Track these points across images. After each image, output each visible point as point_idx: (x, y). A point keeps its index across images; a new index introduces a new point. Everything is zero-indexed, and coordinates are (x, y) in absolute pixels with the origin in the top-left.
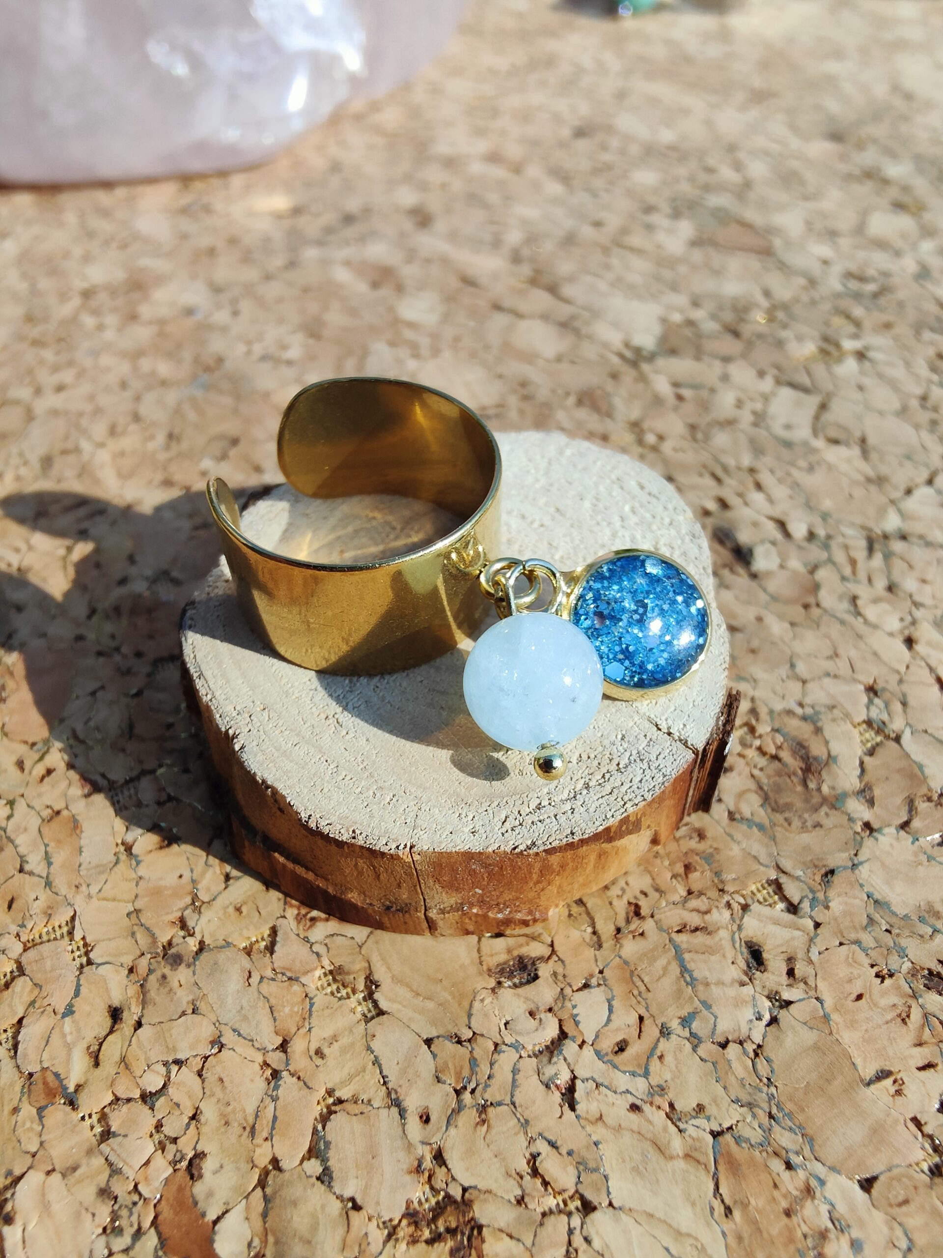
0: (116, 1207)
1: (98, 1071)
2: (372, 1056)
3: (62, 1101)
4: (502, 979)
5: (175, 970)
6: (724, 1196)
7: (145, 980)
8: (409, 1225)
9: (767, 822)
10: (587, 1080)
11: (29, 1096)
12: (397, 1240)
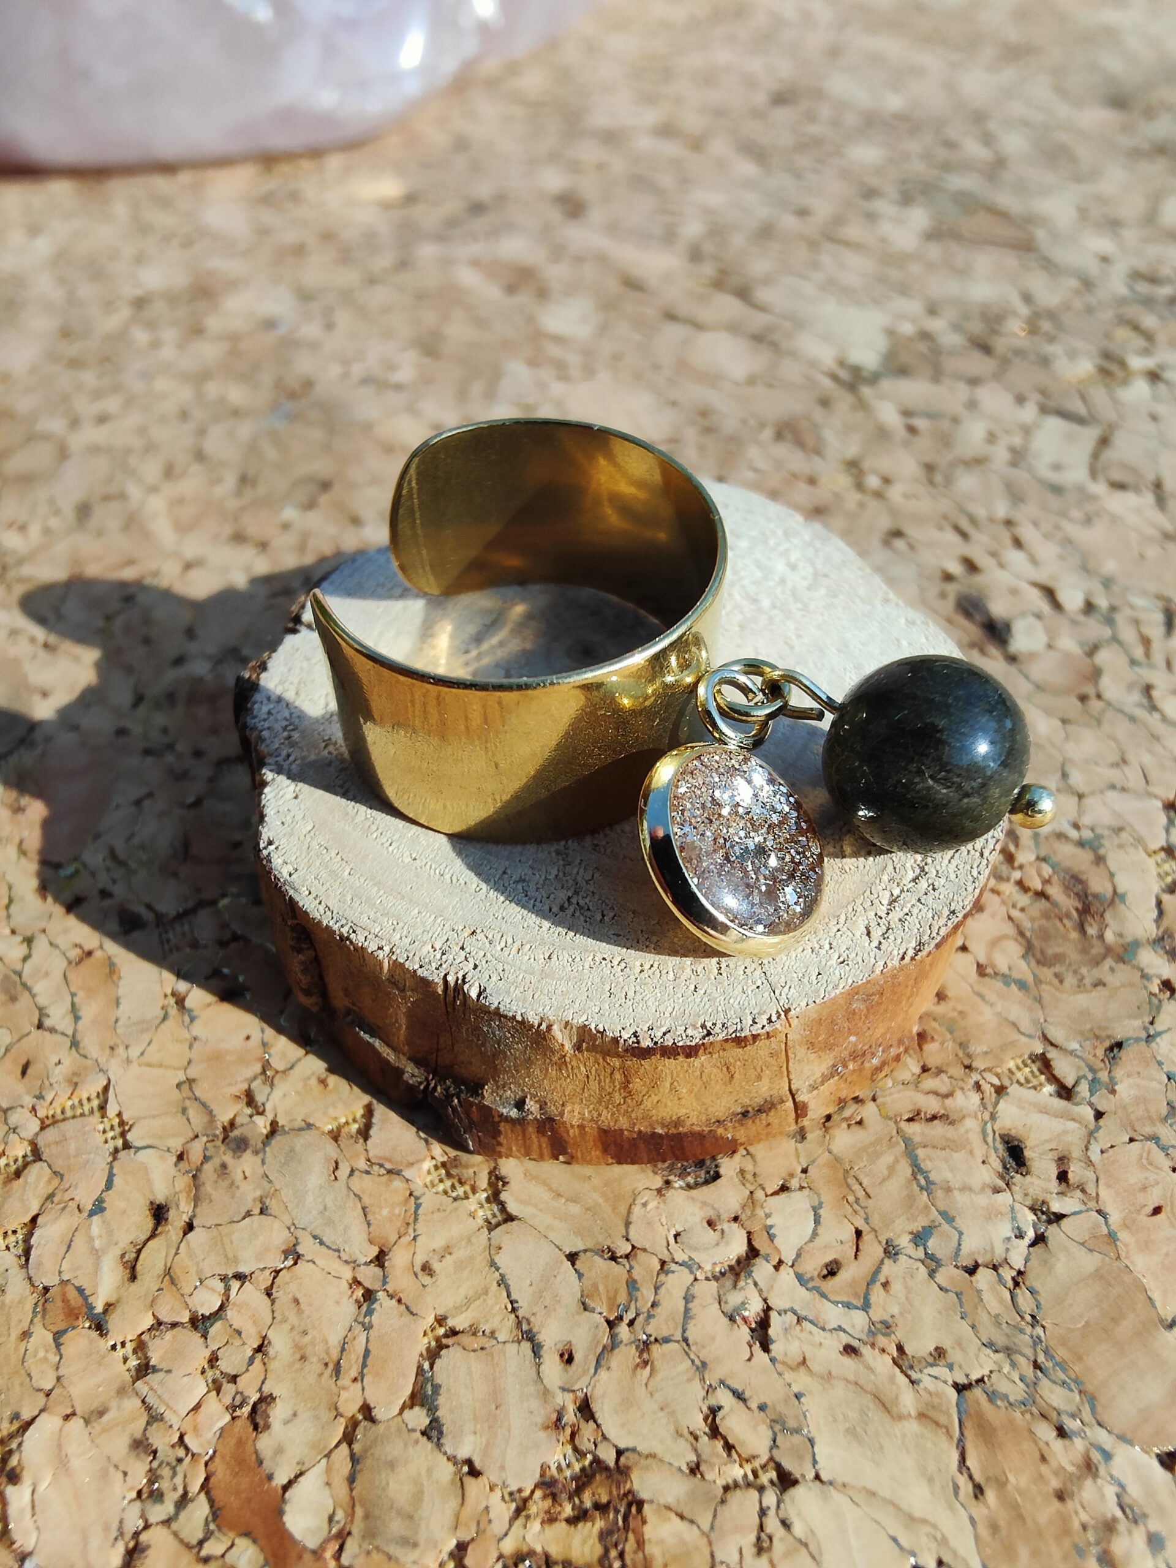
0: (155, 1464)
1: (134, 1287)
2: (497, 1274)
3: (87, 1325)
4: (672, 1178)
5: (239, 1157)
6: (973, 1470)
7: (198, 1170)
8: (545, 1497)
9: (1030, 979)
10: (785, 1312)
11: (43, 1317)
12: (528, 1517)
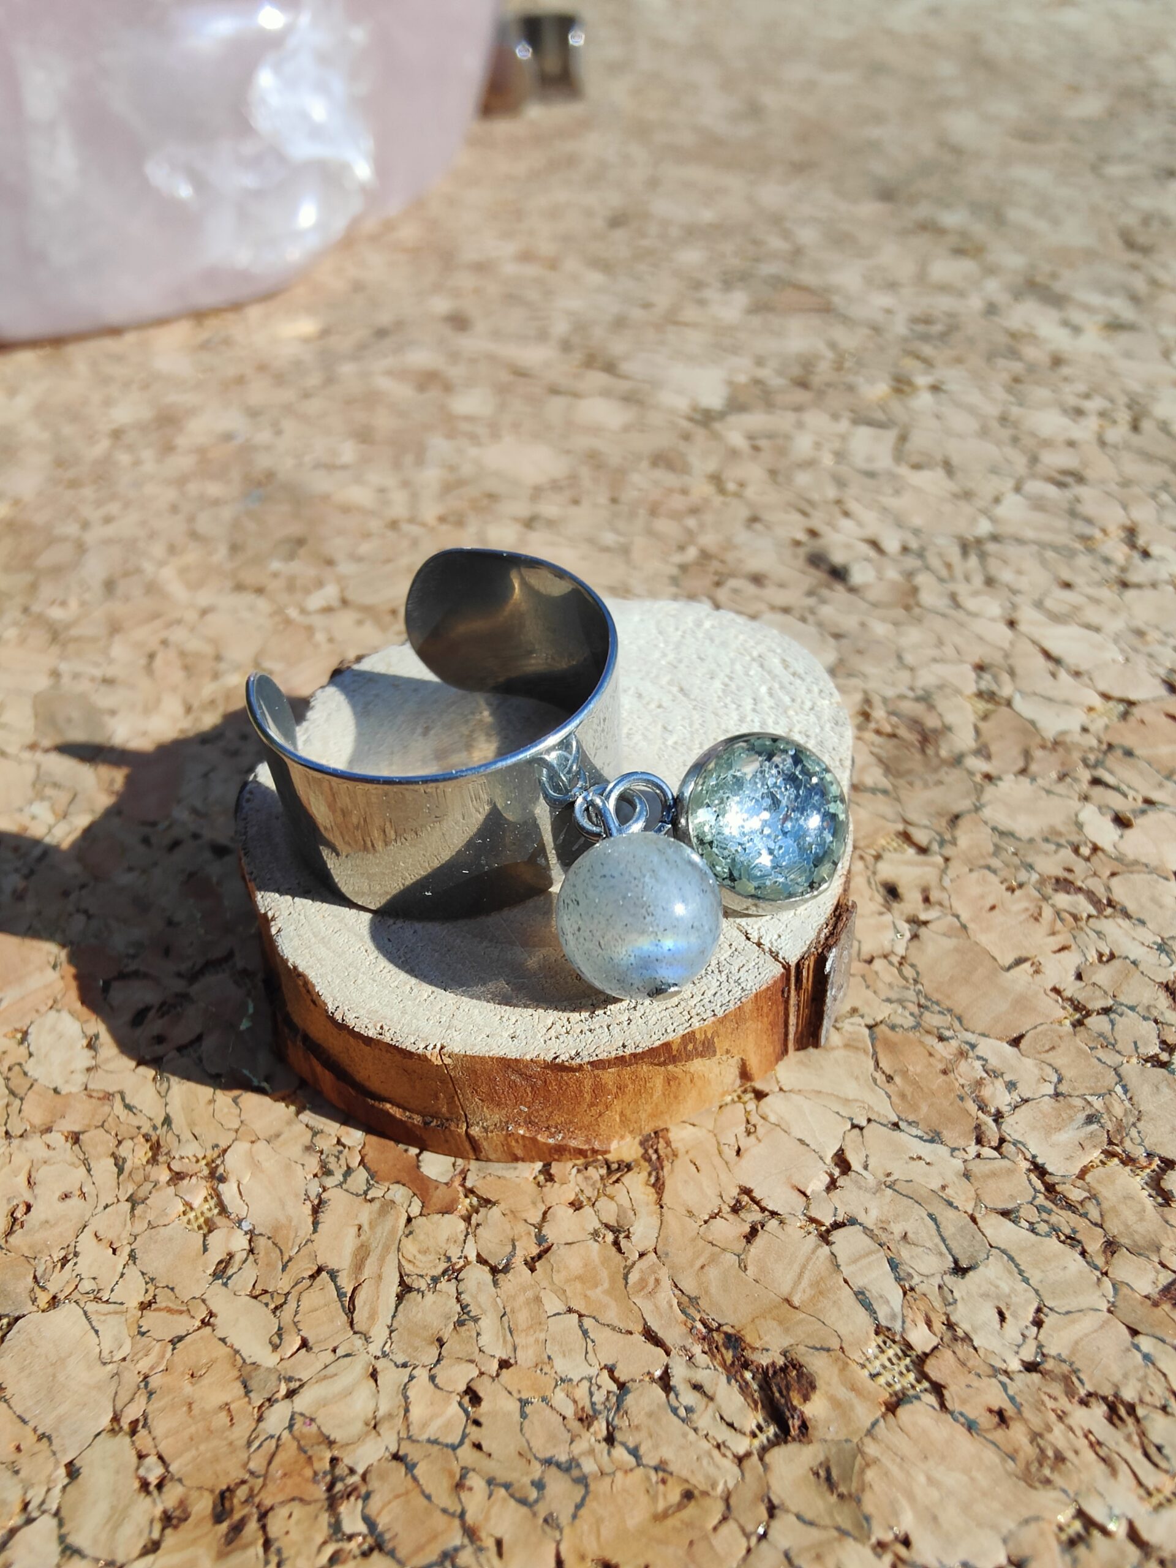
0: (323, 1157)
6: (884, 1068)
9: (889, 787)
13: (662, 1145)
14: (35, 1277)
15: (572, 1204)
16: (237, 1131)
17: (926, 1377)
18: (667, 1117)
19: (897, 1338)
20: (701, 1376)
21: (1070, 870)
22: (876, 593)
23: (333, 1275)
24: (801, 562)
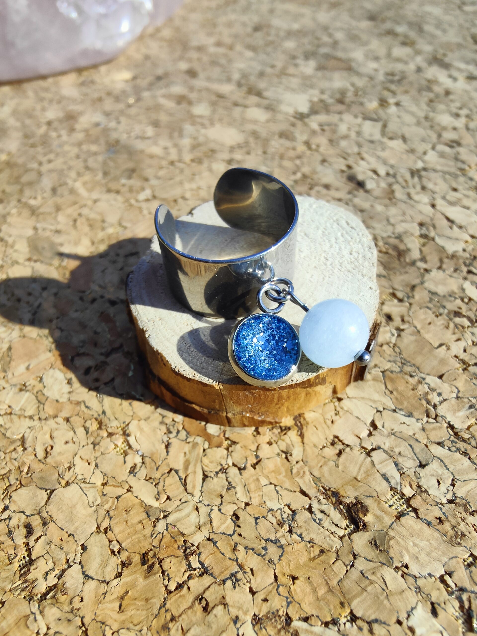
0: (168, 426)
6: (389, 388)
9: (386, 274)
13: (302, 420)
14: (59, 474)
15: (268, 443)
16: (132, 416)
17: (411, 506)
18: (304, 409)
19: (399, 492)
20: (324, 507)
21: (460, 308)
22: (377, 193)
23: (177, 472)
24: (344, 179)
